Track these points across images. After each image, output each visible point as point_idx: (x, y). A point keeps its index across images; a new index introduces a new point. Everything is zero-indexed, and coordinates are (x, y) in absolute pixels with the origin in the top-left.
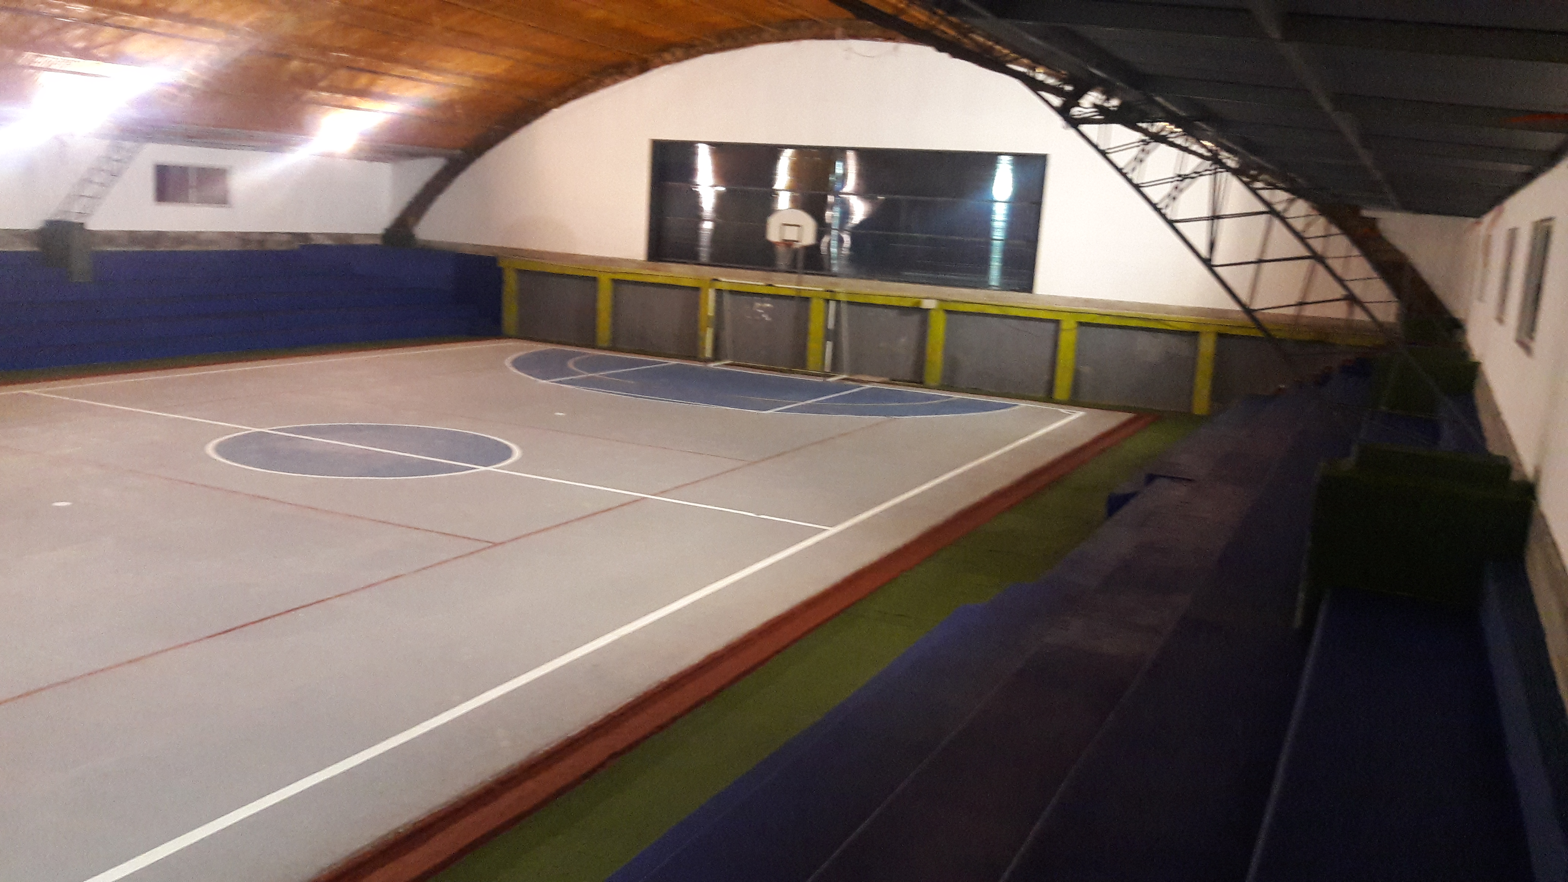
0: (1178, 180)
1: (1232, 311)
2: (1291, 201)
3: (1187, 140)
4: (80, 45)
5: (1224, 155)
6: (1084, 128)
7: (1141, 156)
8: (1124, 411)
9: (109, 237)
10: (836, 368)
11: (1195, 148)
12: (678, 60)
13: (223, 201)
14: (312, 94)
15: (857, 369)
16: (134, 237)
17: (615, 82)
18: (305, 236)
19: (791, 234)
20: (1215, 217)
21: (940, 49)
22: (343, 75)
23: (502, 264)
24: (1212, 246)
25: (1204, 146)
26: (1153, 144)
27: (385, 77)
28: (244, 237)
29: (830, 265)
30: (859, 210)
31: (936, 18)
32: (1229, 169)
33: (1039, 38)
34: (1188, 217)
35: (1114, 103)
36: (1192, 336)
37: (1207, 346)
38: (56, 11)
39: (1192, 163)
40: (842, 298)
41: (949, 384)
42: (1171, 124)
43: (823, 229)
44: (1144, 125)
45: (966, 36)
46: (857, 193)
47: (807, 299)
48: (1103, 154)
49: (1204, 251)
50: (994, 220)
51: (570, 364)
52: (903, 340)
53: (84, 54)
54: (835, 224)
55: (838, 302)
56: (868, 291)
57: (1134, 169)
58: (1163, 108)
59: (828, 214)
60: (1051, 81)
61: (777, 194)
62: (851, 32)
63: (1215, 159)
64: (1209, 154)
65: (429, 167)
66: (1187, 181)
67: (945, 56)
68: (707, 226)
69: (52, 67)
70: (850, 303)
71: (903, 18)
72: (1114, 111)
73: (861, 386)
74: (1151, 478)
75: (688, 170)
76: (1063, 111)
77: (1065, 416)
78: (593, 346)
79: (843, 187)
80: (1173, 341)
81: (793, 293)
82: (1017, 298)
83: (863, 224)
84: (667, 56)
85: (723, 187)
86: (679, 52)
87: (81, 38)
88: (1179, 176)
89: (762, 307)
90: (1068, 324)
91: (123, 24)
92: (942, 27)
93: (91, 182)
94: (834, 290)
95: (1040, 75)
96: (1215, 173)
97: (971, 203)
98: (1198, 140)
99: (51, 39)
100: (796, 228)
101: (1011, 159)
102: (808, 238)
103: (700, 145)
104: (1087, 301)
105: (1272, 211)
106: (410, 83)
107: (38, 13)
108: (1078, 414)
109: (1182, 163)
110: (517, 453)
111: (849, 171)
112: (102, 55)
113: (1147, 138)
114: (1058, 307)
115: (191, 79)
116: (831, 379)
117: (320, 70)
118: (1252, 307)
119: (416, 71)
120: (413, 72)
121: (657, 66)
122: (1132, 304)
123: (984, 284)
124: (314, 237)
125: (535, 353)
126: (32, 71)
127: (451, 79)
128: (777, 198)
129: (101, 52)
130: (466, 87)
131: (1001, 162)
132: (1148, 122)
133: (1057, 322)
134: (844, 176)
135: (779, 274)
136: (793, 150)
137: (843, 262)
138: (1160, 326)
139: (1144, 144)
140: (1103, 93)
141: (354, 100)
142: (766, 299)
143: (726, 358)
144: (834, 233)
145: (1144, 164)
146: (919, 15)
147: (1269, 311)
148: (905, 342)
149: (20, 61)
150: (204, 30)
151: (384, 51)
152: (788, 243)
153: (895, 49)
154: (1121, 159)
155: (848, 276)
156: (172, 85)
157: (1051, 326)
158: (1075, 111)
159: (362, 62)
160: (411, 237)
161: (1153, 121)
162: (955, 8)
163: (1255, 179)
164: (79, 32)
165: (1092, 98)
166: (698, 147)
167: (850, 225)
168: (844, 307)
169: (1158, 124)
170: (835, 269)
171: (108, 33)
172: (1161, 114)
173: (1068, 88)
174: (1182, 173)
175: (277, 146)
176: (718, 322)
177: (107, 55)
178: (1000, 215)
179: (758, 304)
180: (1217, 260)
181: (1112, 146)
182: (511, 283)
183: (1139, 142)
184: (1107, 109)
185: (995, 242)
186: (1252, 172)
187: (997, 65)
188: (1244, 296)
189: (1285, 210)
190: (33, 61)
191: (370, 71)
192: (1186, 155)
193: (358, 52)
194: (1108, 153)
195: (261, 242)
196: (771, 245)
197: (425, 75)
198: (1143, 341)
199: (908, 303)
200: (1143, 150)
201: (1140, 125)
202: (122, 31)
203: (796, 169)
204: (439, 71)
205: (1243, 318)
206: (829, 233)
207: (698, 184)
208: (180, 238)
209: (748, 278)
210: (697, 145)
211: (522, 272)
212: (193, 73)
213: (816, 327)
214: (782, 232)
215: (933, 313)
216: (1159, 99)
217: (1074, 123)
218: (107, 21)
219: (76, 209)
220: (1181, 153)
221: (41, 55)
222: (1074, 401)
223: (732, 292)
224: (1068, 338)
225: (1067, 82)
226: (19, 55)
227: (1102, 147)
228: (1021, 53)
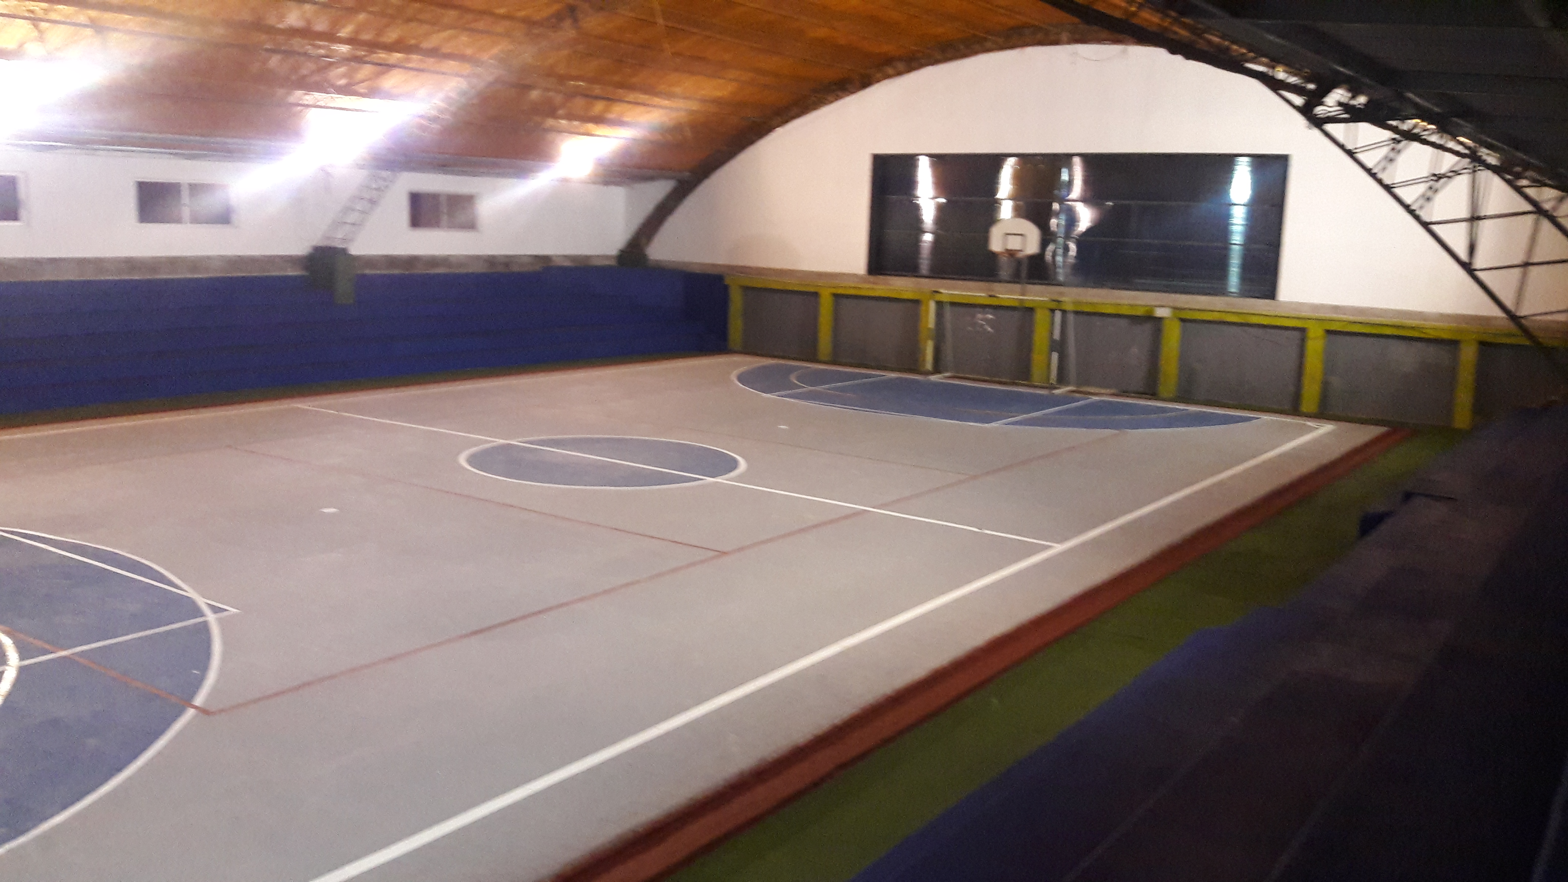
0: (1432, 180)
1: (1496, 318)
2: (1561, 200)
3: (1442, 137)
4: (342, 82)
5: (1483, 152)
6: (1329, 127)
7: (1392, 155)
8: (1377, 425)
9: (370, 261)
10: (1062, 379)
11: (1451, 145)
12: (899, 74)
13: (471, 225)
14: (550, 122)
15: (1084, 380)
16: (392, 261)
17: (838, 98)
18: (546, 259)
19: (1014, 244)
20: (1474, 218)
21: (1173, 51)
22: (579, 103)
23: (727, 281)
24: (1472, 249)
25: (1461, 143)
26: (1404, 143)
27: (618, 104)
28: (491, 260)
29: (1056, 273)
30: (1086, 217)
31: (1169, 20)
32: (1489, 167)
33: (1279, 36)
34: (1445, 219)
35: (1362, 100)
36: (1452, 344)
37: (1468, 354)
38: (322, 52)
39: (1448, 161)
40: (1069, 307)
41: (1184, 396)
42: (1423, 120)
43: (1047, 237)
44: (1394, 123)
45: (1200, 36)
46: (1084, 200)
47: (1031, 310)
48: (1350, 153)
49: (1463, 255)
50: (1233, 224)
51: (793, 379)
52: (1135, 350)
53: (347, 90)
54: (1061, 232)
55: (1064, 312)
56: (1095, 300)
57: (1384, 169)
58: (1416, 105)
59: (1054, 222)
60: (1293, 80)
61: (1000, 204)
62: (1077, 36)
63: (1474, 157)
64: (1467, 152)
65: (659, 190)
66: (1442, 181)
67: (1179, 58)
68: (928, 238)
69: (318, 104)
70: (1077, 313)
71: (1135, 21)
72: (1360, 108)
73: (1089, 398)
74: (1408, 496)
75: (908, 183)
76: (1306, 111)
77: (1311, 429)
78: (814, 359)
79: (1068, 195)
80: (1432, 349)
81: (1016, 304)
82: (1259, 306)
83: (1089, 231)
84: (890, 71)
85: (945, 199)
86: (901, 66)
87: (344, 76)
88: (1435, 175)
89: (984, 318)
90: (1315, 334)
91: (379, 61)
92: (1176, 29)
93: (353, 210)
94: (1060, 299)
95: (1281, 74)
96: (1475, 171)
97: (1204, 207)
98: (1454, 137)
99: (316, 78)
100: (1019, 237)
101: (1249, 160)
102: (1032, 247)
103: (921, 158)
104: (1336, 308)
105: (1539, 210)
106: (641, 109)
107: (305, 54)
108: (1326, 428)
109: (1437, 162)
110: (743, 464)
111: (1075, 178)
112: (362, 91)
113: (1397, 136)
114: (1303, 314)
115: (441, 111)
116: (1057, 392)
117: (558, 99)
118: (1518, 314)
119: (647, 97)
120: (642, 97)
121: (878, 81)
122: (1386, 311)
123: (1221, 290)
124: (554, 258)
125: (759, 368)
126: (299, 108)
127: (681, 104)
128: (999, 208)
129: (361, 88)
130: (693, 110)
131: (1239, 163)
132: (1397, 120)
133: (1303, 330)
134: (1070, 183)
135: (1002, 284)
136: (1015, 158)
137: (1068, 270)
138: (1416, 334)
139: (1394, 143)
140: (1349, 90)
141: (590, 126)
142: (990, 310)
143: (947, 371)
144: (1060, 241)
145: (1394, 164)
146: (1150, 18)
147: (1538, 318)
148: (1137, 354)
149: (292, 99)
150: (452, 64)
151: (616, 78)
152: (1011, 253)
153: (1124, 52)
154: (1370, 159)
155: (1077, 286)
156: (422, 117)
157: (1296, 334)
158: (1319, 110)
159: (597, 90)
160: (644, 257)
161: (1404, 119)
162: (1187, 10)
163: (1519, 176)
164: (342, 70)
165: (1337, 96)
166: (918, 159)
167: (1076, 232)
168: (1071, 318)
169: (1409, 121)
170: (1061, 278)
171: (366, 70)
172: (1414, 111)
173: (1311, 86)
174: (1437, 173)
175: (522, 173)
176: (939, 335)
177: (366, 91)
178: (1238, 218)
179: (980, 316)
180: (1479, 262)
181: (1358, 146)
182: (736, 301)
183: (1389, 141)
184: (1354, 106)
185: (1234, 246)
186: (1518, 169)
187: (1235, 65)
188: (1509, 303)
189: (1555, 208)
190: (301, 100)
191: (603, 98)
192: (1440, 152)
193: (593, 81)
194: (1356, 153)
195: (507, 265)
196: (994, 255)
197: (657, 100)
198: (1398, 350)
199: (1140, 312)
200: (1393, 149)
201: (1391, 122)
202: (380, 68)
203: (1019, 178)
204: (670, 96)
205: (1511, 326)
206: (1054, 242)
207: (919, 196)
208: (433, 261)
209: (970, 290)
210: (918, 157)
211: (746, 289)
212: (442, 105)
213: (1040, 338)
214: (1005, 242)
215: (1167, 322)
216: (1410, 95)
217: (1318, 123)
218: (366, 59)
219: (340, 236)
220: (1435, 150)
221: (309, 93)
222: (1323, 414)
223: (953, 304)
224: (1315, 346)
225: (1309, 80)
226: (289, 94)
227: (1349, 146)
228: (1259, 53)
